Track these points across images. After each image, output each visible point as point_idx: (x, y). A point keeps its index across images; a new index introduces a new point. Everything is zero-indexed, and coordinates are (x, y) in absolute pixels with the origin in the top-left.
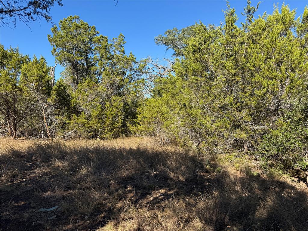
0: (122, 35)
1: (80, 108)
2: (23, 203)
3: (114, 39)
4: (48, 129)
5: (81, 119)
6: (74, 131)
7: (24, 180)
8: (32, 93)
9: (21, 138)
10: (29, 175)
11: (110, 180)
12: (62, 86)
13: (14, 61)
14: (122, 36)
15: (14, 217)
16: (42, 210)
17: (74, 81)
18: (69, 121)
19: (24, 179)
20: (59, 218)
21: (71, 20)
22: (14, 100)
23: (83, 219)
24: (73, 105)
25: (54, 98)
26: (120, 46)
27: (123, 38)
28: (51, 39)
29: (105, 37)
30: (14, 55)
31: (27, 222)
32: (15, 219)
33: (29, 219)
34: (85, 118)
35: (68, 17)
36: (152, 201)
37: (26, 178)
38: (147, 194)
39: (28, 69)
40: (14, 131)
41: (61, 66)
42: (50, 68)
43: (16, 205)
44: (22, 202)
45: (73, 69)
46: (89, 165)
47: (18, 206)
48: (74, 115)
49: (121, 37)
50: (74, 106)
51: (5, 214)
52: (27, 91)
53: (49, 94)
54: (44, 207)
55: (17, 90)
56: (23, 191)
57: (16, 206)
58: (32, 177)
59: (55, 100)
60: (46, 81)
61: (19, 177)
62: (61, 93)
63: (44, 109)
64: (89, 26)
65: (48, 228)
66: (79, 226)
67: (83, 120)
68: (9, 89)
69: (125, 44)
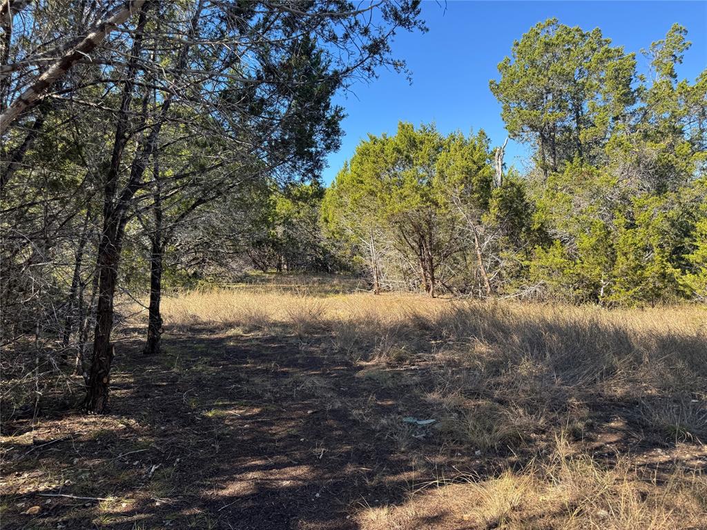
0: (678, 27)
1: (553, 231)
2: (390, 403)
3: (654, 46)
4: (486, 278)
5: (554, 256)
6: (541, 285)
7: (413, 367)
8: (456, 206)
9: (445, 296)
10: (425, 361)
11: (570, 397)
12: (512, 185)
13: (427, 148)
14: (677, 30)
15: (367, 420)
16: (410, 420)
17: (546, 171)
18: (527, 263)
19: (414, 365)
20: (428, 440)
21: (537, 33)
22: (428, 222)
23: (470, 453)
24: (537, 226)
25: (494, 214)
26: (672, 58)
27: (682, 35)
28: (496, 89)
29: (615, 50)
30: (427, 137)
31: (379, 431)
32: (367, 424)
33: (384, 429)
34: (563, 255)
35: (531, 29)
36: (661, 463)
37: (418, 365)
38: (656, 445)
39: (447, 162)
40: (431, 282)
41: (515, 142)
42: (495, 151)
43: (380, 403)
44: (389, 401)
45: (542, 145)
46: (540, 358)
47: (381, 406)
48: (538, 248)
49: (677, 34)
50: (539, 229)
51: (357, 412)
52: (445, 204)
53: (485, 206)
54: (414, 417)
55: (428, 204)
56: (400, 384)
57: (379, 405)
58: (427, 365)
59: (498, 217)
60: (478, 181)
61: (408, 362)
62: (512, 202)
63: (477, 237)
64: (584, 33)
65: (403, 449)
66: (458, 463)
67: (558, 260)
68: (417, 204)
69: (687, 48)
